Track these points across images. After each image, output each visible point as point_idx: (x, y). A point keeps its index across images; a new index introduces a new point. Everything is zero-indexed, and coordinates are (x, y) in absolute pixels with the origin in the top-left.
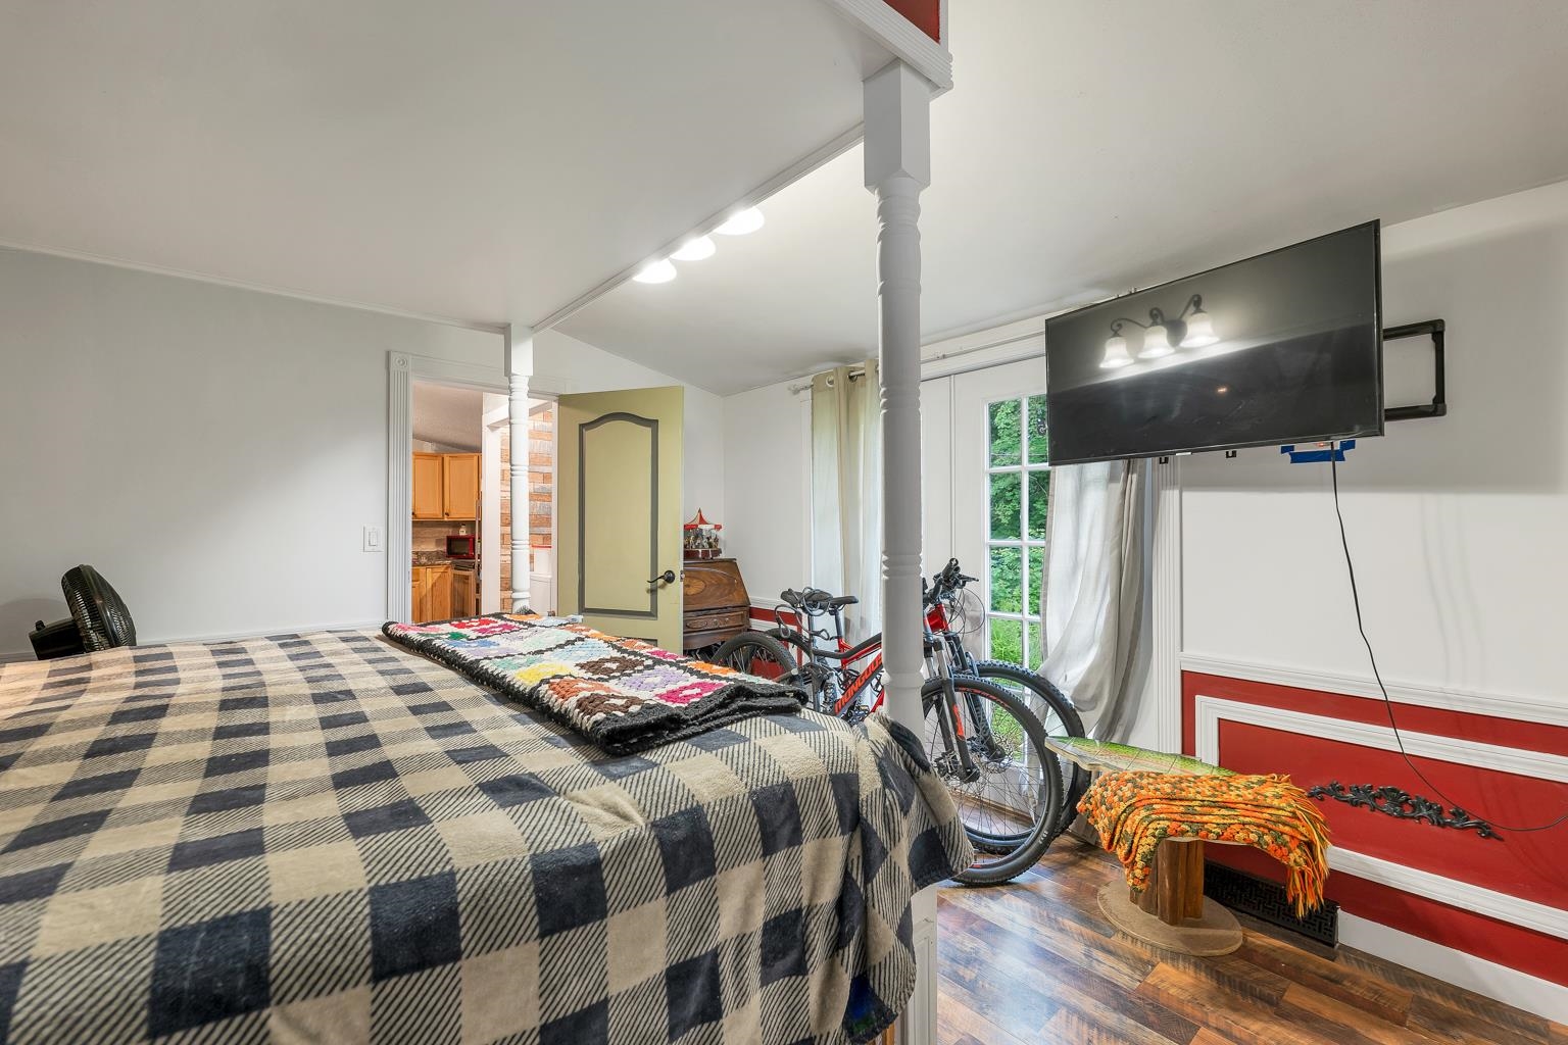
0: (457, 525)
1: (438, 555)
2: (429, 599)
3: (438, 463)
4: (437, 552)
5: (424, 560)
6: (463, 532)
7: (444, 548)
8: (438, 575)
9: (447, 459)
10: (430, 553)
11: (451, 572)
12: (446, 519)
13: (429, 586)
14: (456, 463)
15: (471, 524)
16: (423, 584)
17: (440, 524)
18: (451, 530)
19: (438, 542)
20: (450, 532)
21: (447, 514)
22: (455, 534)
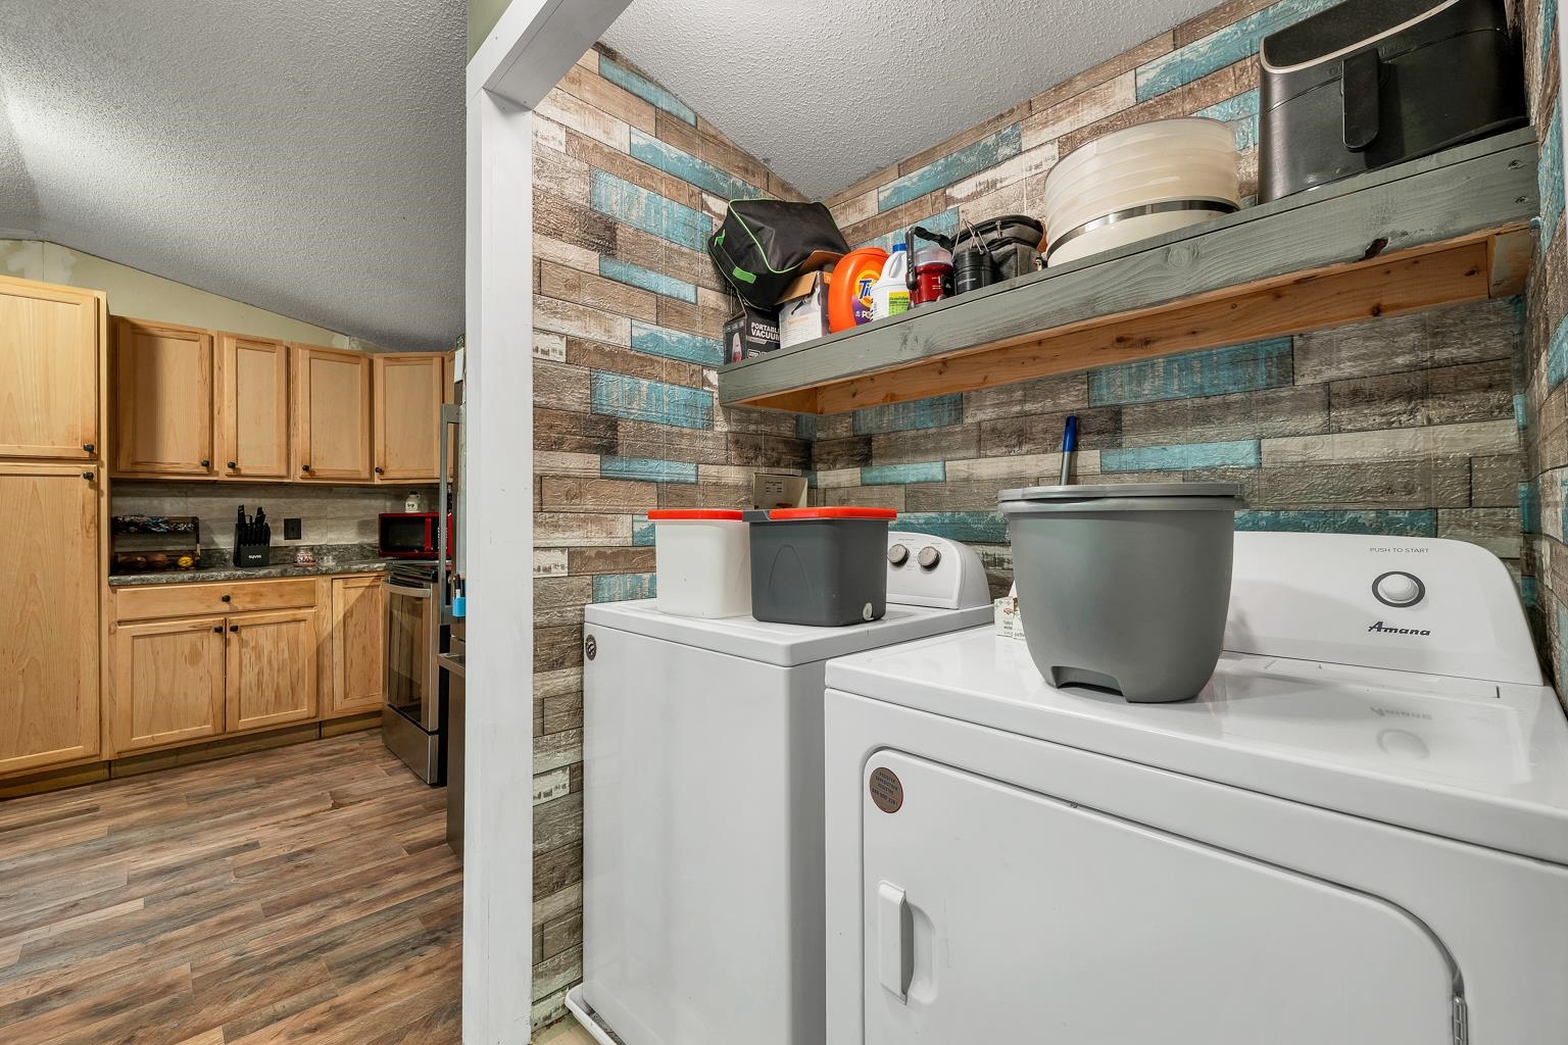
0: (400, 492)
1: (364, 553)
2: (338, 643)
3: (359, 370)
4: (361, 547)
5: (329, 562)
6: (412, 507)
7: (374, 539)
8: (361, 591)
9: (379, 363)
10: (346, 548)
11: (385, 589)
12: (377, 481)
13: (339, 616)
14: (397, 371)
15: (429, 491)
16: (326, 613)
17: (366, 490)
18: (389, 504)
19: (363, 527)
20: (386, 506)
21: (381, 472)
22: (397, 510)
